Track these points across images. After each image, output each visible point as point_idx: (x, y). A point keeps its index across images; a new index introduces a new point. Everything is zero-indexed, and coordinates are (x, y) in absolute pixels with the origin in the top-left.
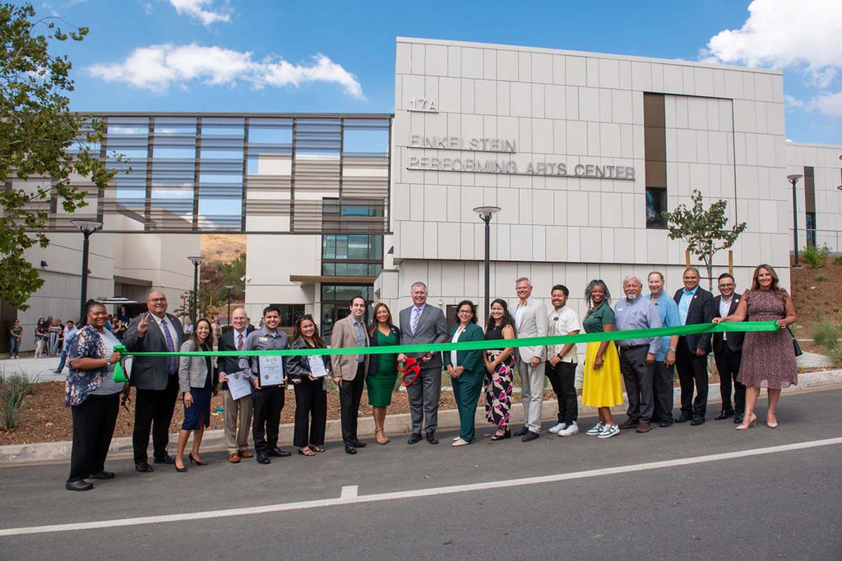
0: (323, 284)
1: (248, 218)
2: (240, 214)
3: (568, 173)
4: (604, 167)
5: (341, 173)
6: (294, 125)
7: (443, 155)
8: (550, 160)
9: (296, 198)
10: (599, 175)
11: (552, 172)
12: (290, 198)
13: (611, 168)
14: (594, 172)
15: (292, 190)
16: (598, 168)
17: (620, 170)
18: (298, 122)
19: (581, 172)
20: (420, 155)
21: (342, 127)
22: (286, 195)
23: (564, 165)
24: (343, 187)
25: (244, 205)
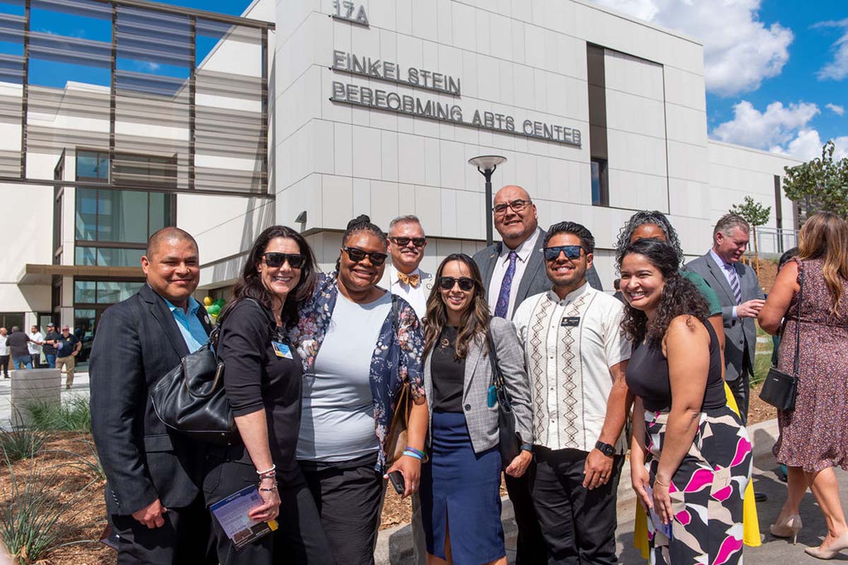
0: (76, 278)
1: (30, 156)
2: (20, 149)
3: (516, 130)
4: (552, 126)
5: (192, 101)
6: (115, 16)
7: (374, 86)
8: (496, 110)
9: (116, 132)
10: (547, 136)
11: (500, 127)
12: (108, 130)
13: (558, 129)
14: (542, 131)
15: (113, 118)
16: (546, 128)
17: (567, 131)
18: (120, 10)
19: (529, 130)
20: (346, 80)
21: (193, 29)
22: (103, 126)
23: (511, 118)
24: (197, 121)
25: (24, 136)
